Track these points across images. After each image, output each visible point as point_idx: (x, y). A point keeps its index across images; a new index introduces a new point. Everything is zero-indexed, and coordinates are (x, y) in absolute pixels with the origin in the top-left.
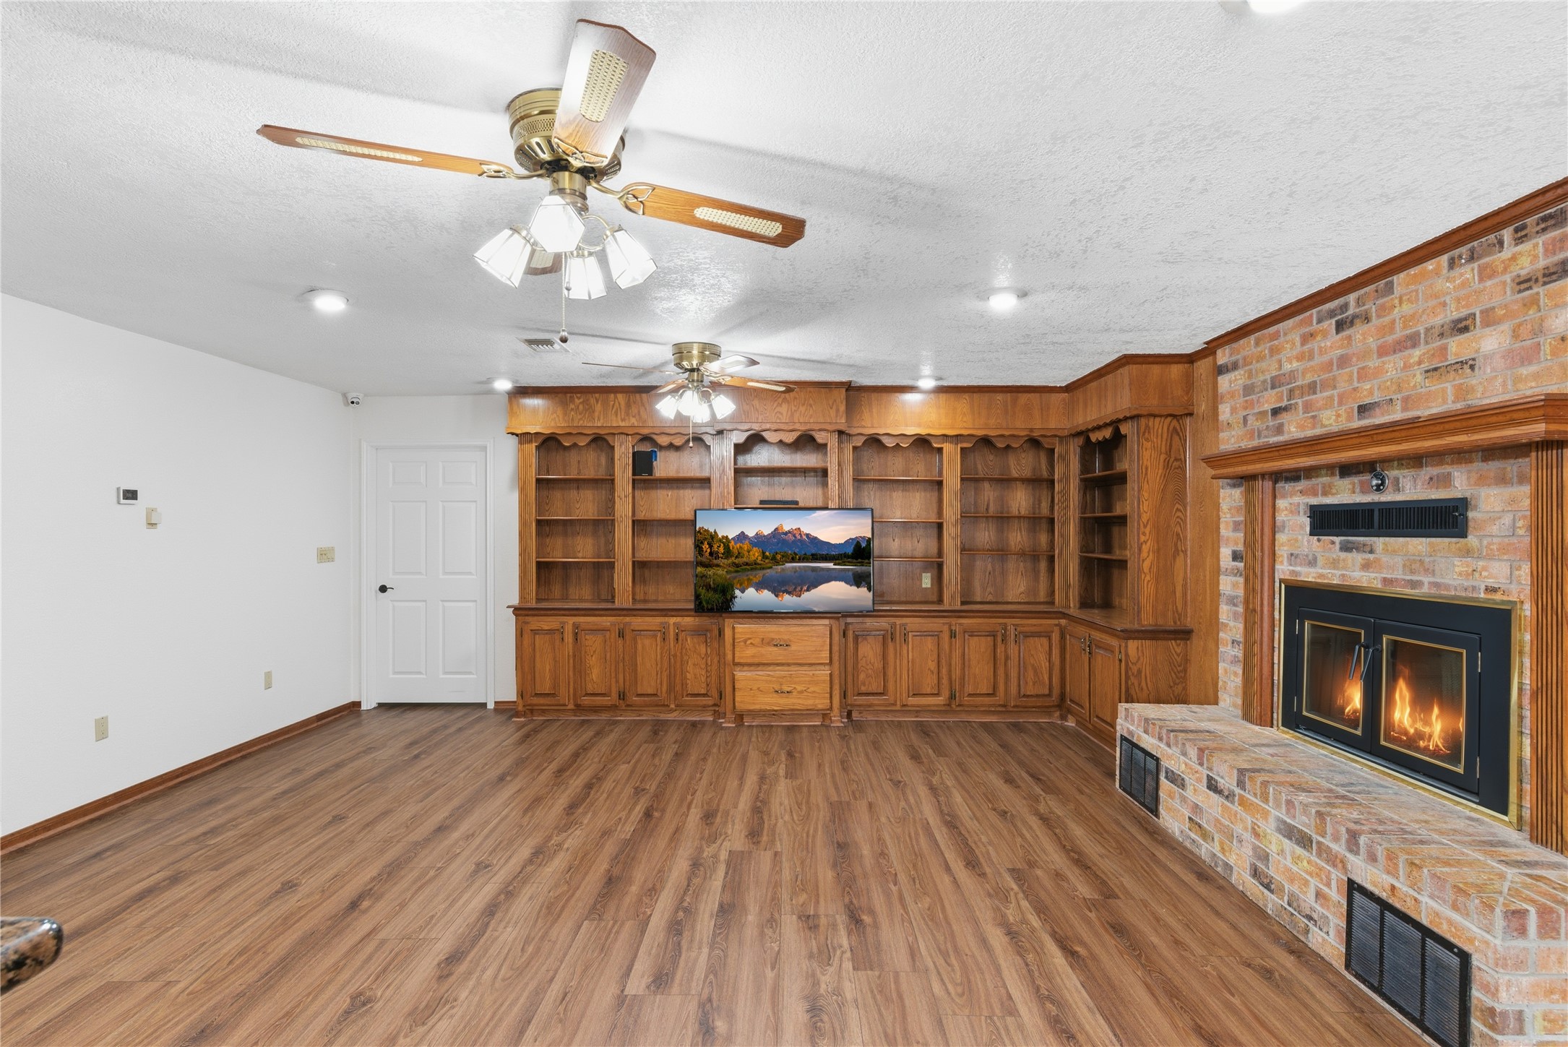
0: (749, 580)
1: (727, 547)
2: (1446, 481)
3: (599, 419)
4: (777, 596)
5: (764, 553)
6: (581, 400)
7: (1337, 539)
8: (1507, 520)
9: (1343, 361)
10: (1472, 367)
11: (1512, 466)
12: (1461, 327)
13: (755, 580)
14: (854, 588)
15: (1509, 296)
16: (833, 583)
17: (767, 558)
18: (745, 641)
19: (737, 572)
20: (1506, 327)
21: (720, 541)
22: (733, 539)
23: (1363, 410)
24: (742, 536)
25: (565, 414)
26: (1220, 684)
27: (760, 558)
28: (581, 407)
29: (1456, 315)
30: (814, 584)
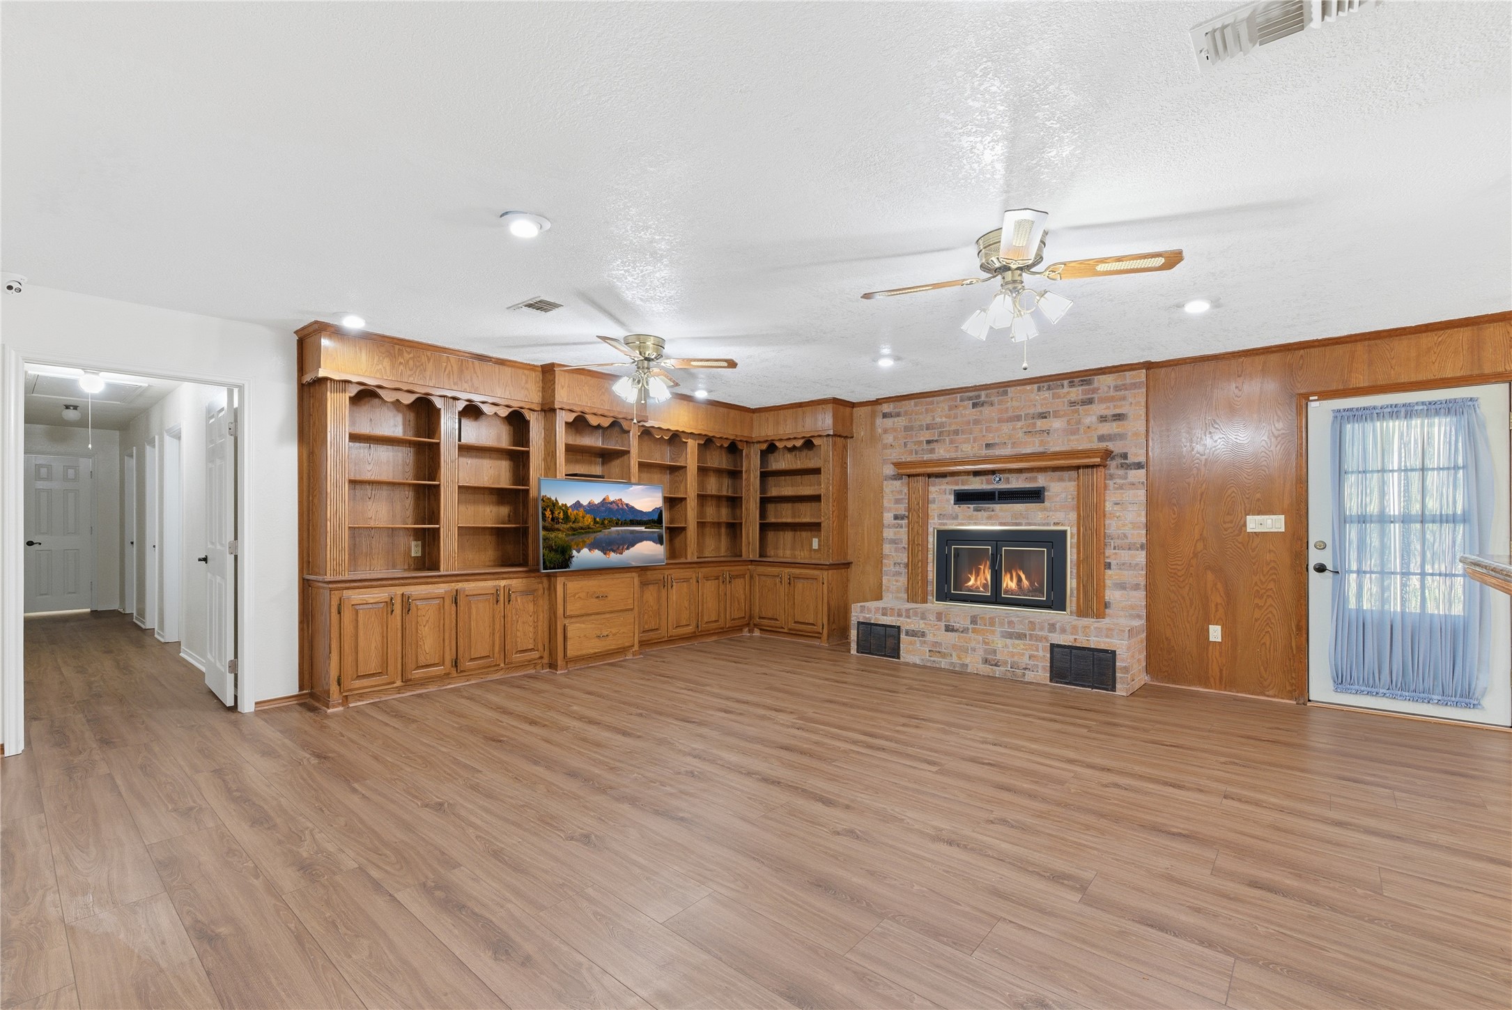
0: (584, 542)
1: (566, 513)
2: (1035, 479)
3: (430, 379)
4: (605, 554)
5: (595, 519)
6: (411, 355)
7: (972, 506)
8: (1063, 495)
9: (976, 422)
10: (1048, 433)
11: (1066, 474)
12: (1043, 416)
13: (588, 542)
14: (659, 545)
15: (1066, 407)
16: (645, 542)
17: (598, 523)
18: (574, 596)
19: (574, 535)
20: (1065, 419)
21: (560, 508)
22: (571, 506)
23: (988, 446)
24: (578, 505)
25: (393, 367)
26: (884, 587)
27: (592, 523)
28: (411, 362)
29: (1040, 411)
30: (632, 544)
